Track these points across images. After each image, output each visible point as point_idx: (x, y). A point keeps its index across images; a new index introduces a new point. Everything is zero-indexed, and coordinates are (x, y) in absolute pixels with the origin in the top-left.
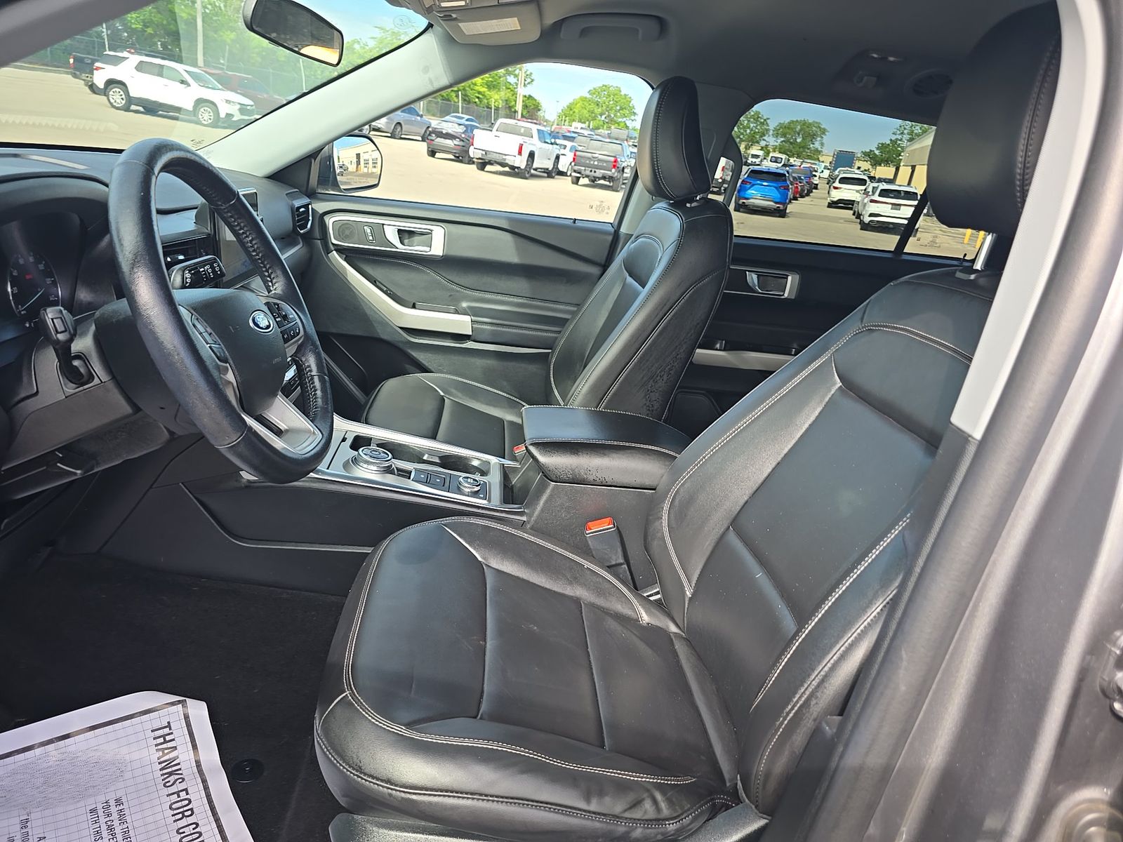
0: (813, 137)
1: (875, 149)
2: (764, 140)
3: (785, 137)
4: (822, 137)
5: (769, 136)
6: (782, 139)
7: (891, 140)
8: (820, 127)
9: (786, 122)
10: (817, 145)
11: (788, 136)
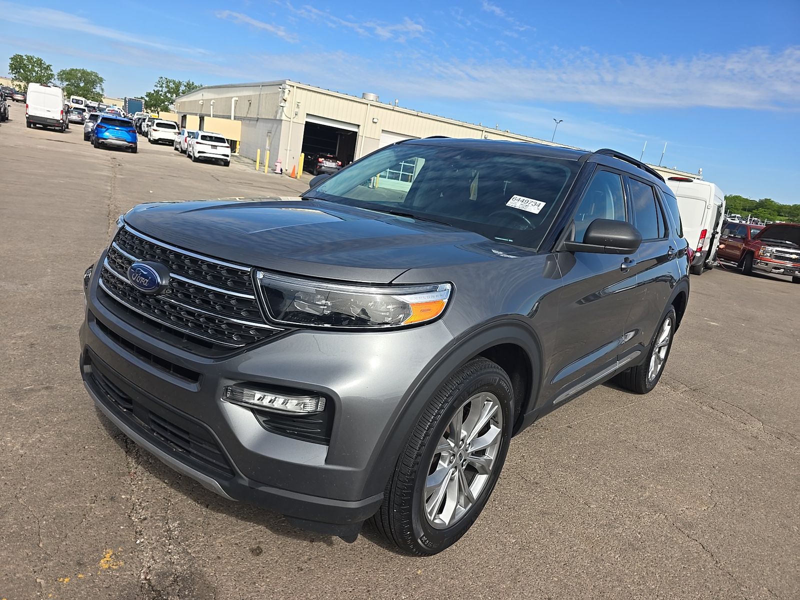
0: (93, 83)
1: (145, 97)
2: (50, 82)
3: (70, 81)
4: (101, 84)
5: (55, 79)
6: (68, 83)
7: (154, 90)
8: (97, 76)
9: (67, 70)
10: (98, 90)
11: (71, 81)
